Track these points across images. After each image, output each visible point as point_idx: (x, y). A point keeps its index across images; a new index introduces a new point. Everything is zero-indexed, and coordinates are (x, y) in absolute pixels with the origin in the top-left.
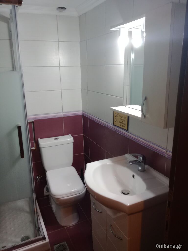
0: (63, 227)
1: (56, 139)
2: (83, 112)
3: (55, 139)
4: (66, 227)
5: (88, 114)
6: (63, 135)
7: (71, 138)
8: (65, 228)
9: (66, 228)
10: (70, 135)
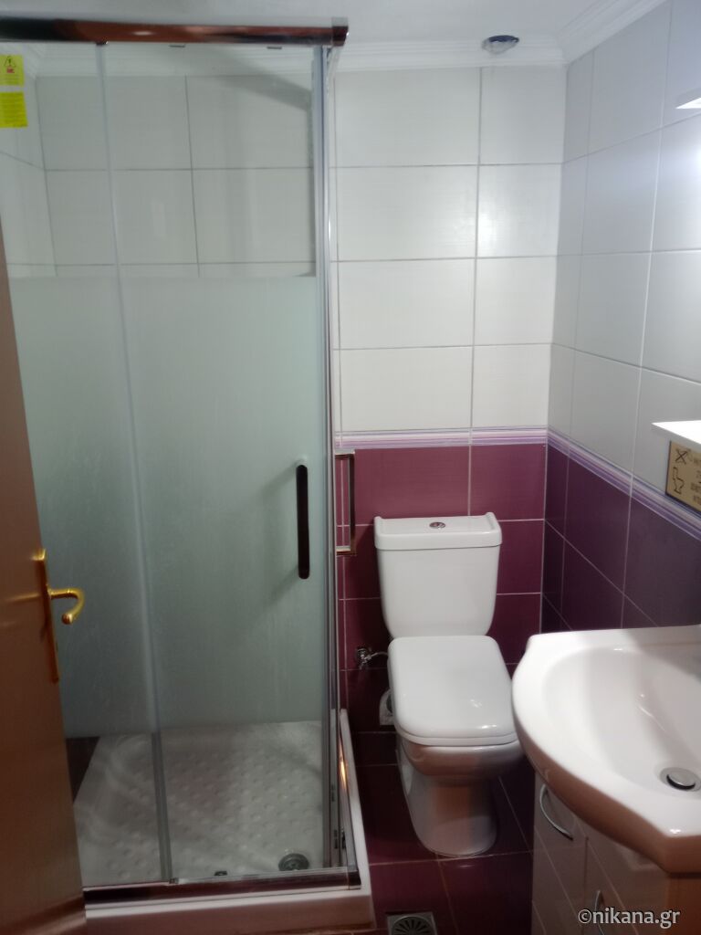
0: (432, 855)
1: (438, 524)
2: (552, 434)
3: (432, 525)
4: (441, 857)
5: (566, 442)
6: (464, 514)
7: (493, 528)
8: (439, 860)
9: (442, 863)
10: (491, 515)
